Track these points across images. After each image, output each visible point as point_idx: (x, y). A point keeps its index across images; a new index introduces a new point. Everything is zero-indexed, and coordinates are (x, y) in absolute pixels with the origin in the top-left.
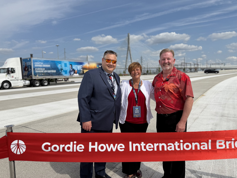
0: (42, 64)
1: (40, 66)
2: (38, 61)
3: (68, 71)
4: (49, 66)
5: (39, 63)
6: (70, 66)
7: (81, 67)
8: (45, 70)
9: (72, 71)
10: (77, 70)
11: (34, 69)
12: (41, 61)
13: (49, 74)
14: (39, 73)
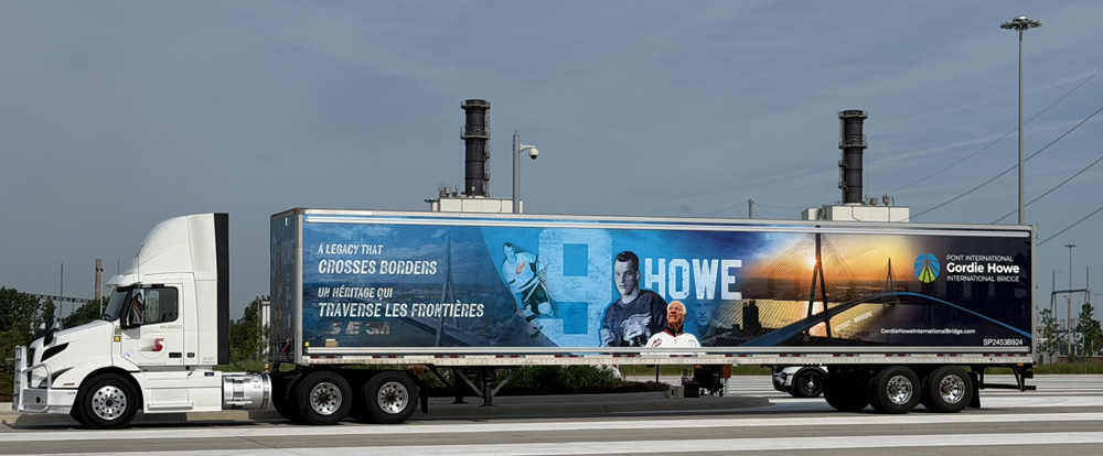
0: (370, 258)
1: (358, 268)
3: (596, 310)
4: (430, 268)
11: (310, 292)
14: (344, 320)
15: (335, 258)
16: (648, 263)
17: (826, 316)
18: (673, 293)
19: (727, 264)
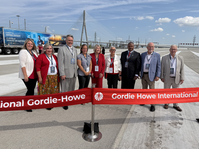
0: (13, 34)
1: (11, 35)
2: (9, 31)
3: (37, 42)
4: (19, 36)
5: (10, 33)
6: (39, 37)
7: (48, 38)
8: (16, 40)
9: (40, 42)
10: (45, 41)
11: (5, 38)
12: (12, 31)
13: (20, 44)
14: (10, 42)
15: (8, 34)
16: (41, 37)
17: (55, 43)
18: (43, 40)
19: (48, 37)
